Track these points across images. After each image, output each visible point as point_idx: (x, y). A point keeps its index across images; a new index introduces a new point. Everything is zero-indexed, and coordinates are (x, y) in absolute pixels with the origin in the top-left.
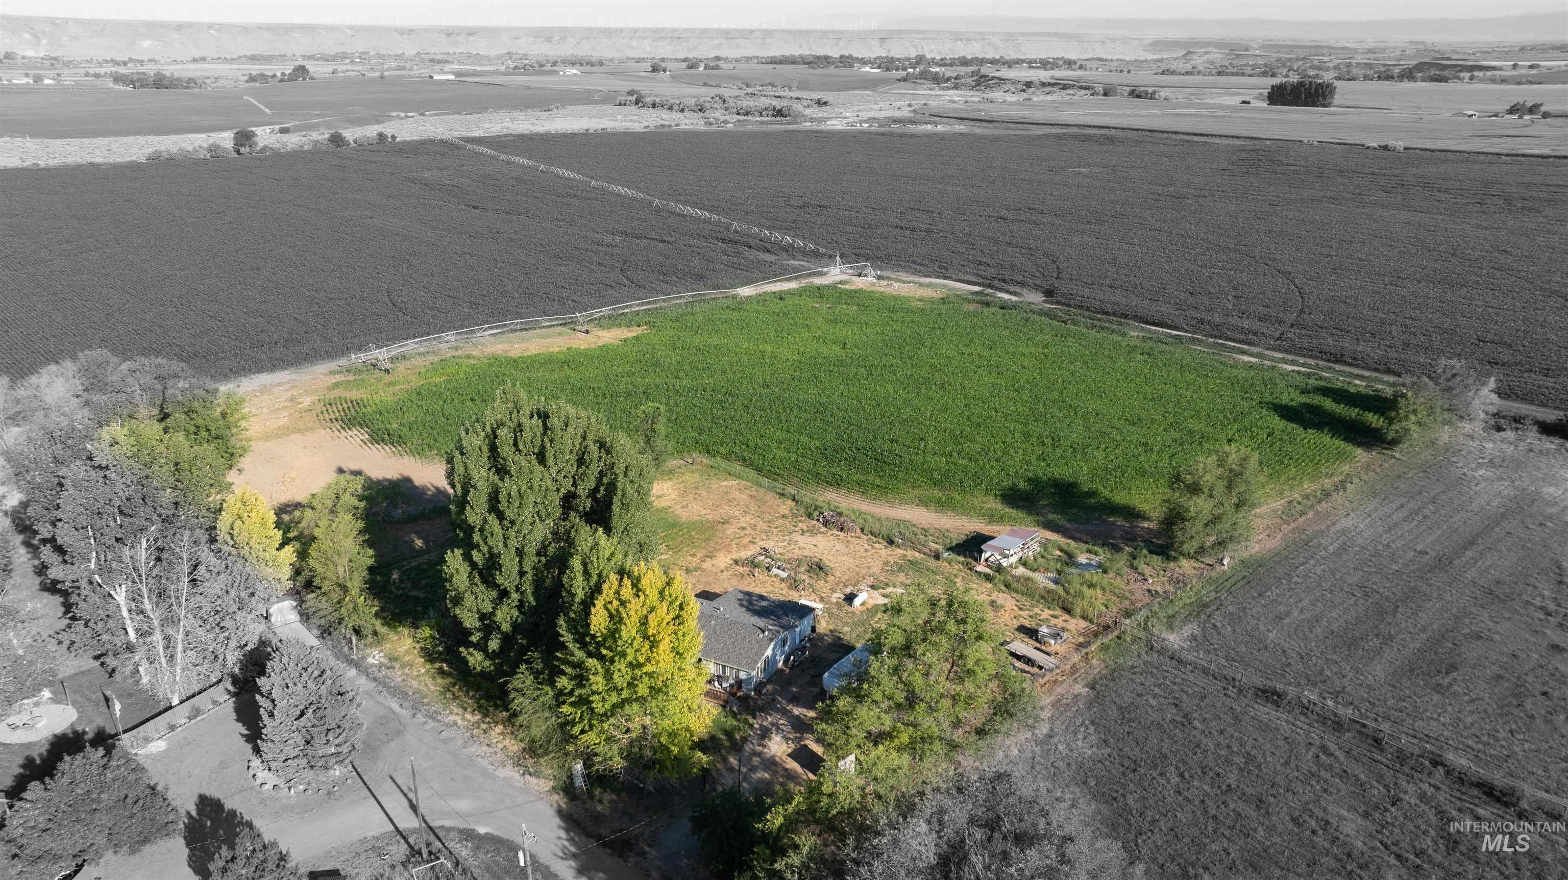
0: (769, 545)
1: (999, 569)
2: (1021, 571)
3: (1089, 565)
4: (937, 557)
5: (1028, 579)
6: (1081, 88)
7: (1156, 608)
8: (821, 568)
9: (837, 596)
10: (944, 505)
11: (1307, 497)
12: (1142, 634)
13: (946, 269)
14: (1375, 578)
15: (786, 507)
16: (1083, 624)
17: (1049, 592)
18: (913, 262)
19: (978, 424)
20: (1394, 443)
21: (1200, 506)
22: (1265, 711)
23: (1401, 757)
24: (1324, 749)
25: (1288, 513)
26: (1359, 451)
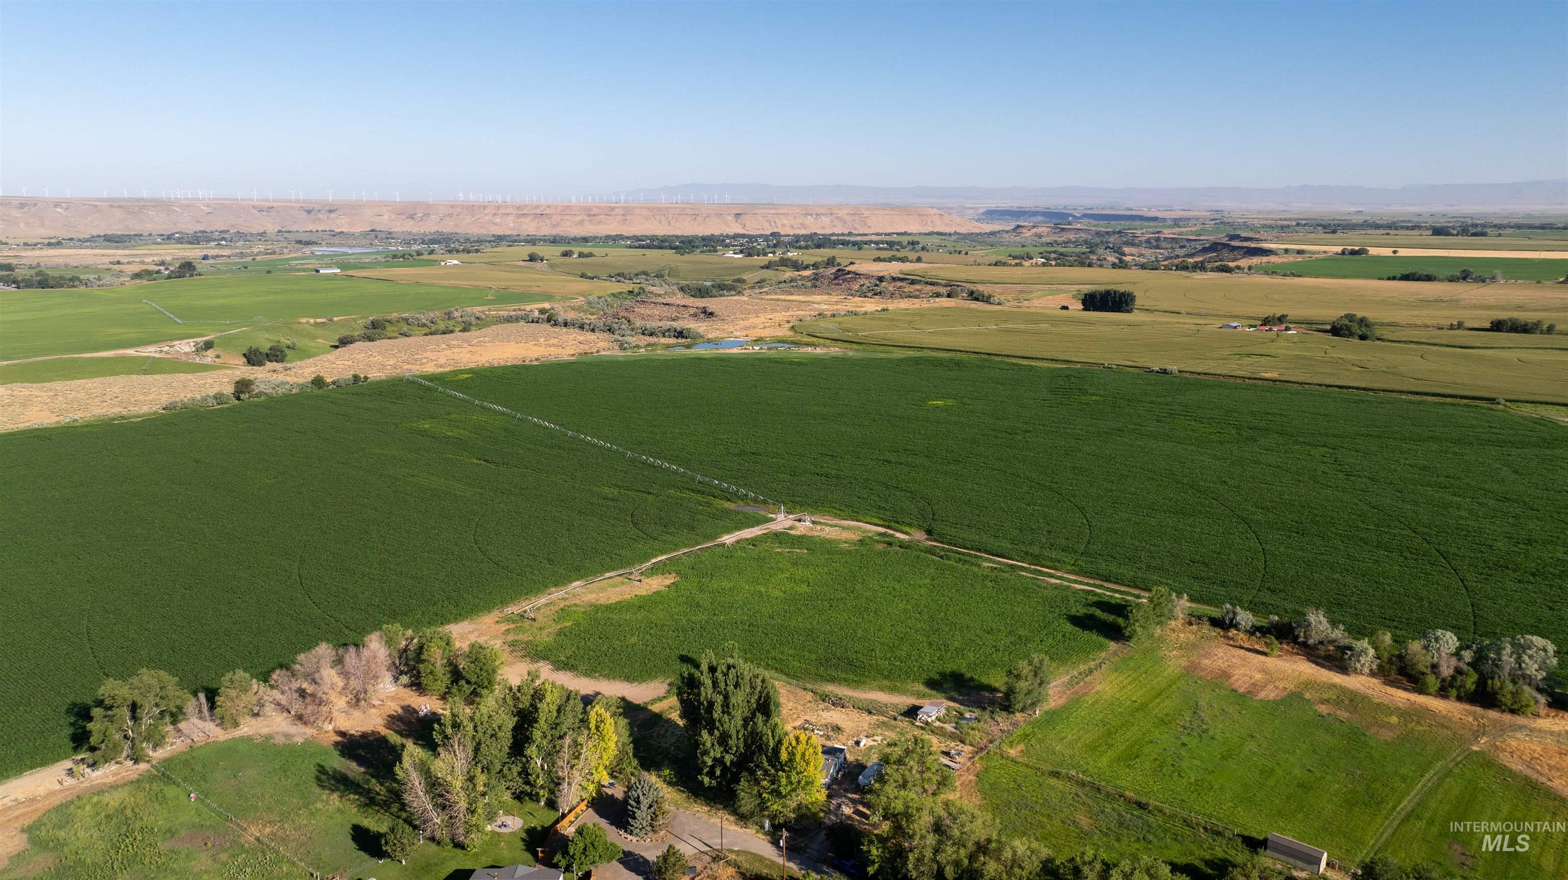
0: (808, 718)
1: (927, 723)
2: (938, 724)
3: (971, 719)
4: (895, 719)
5: (942, 728)
6: (927, 283)
7: (1004, 738)
8: (839, 729)
9: (851, 743)
10: (893, 690)
11: (1080, 674)
12: (998, 751)
13: (857, 513)
14: (1109, 717)
15: (809, 696)
16: (971, 748)
17: (953, 733)
18: (834, 508)
19: (902, 638)
20: (1129, 638)
21: (1022, 685)
22: (1053, 781)
23: (1108, 795)
24: (1077, 795)
25: (1070, 684)
26: (1112, 643)
